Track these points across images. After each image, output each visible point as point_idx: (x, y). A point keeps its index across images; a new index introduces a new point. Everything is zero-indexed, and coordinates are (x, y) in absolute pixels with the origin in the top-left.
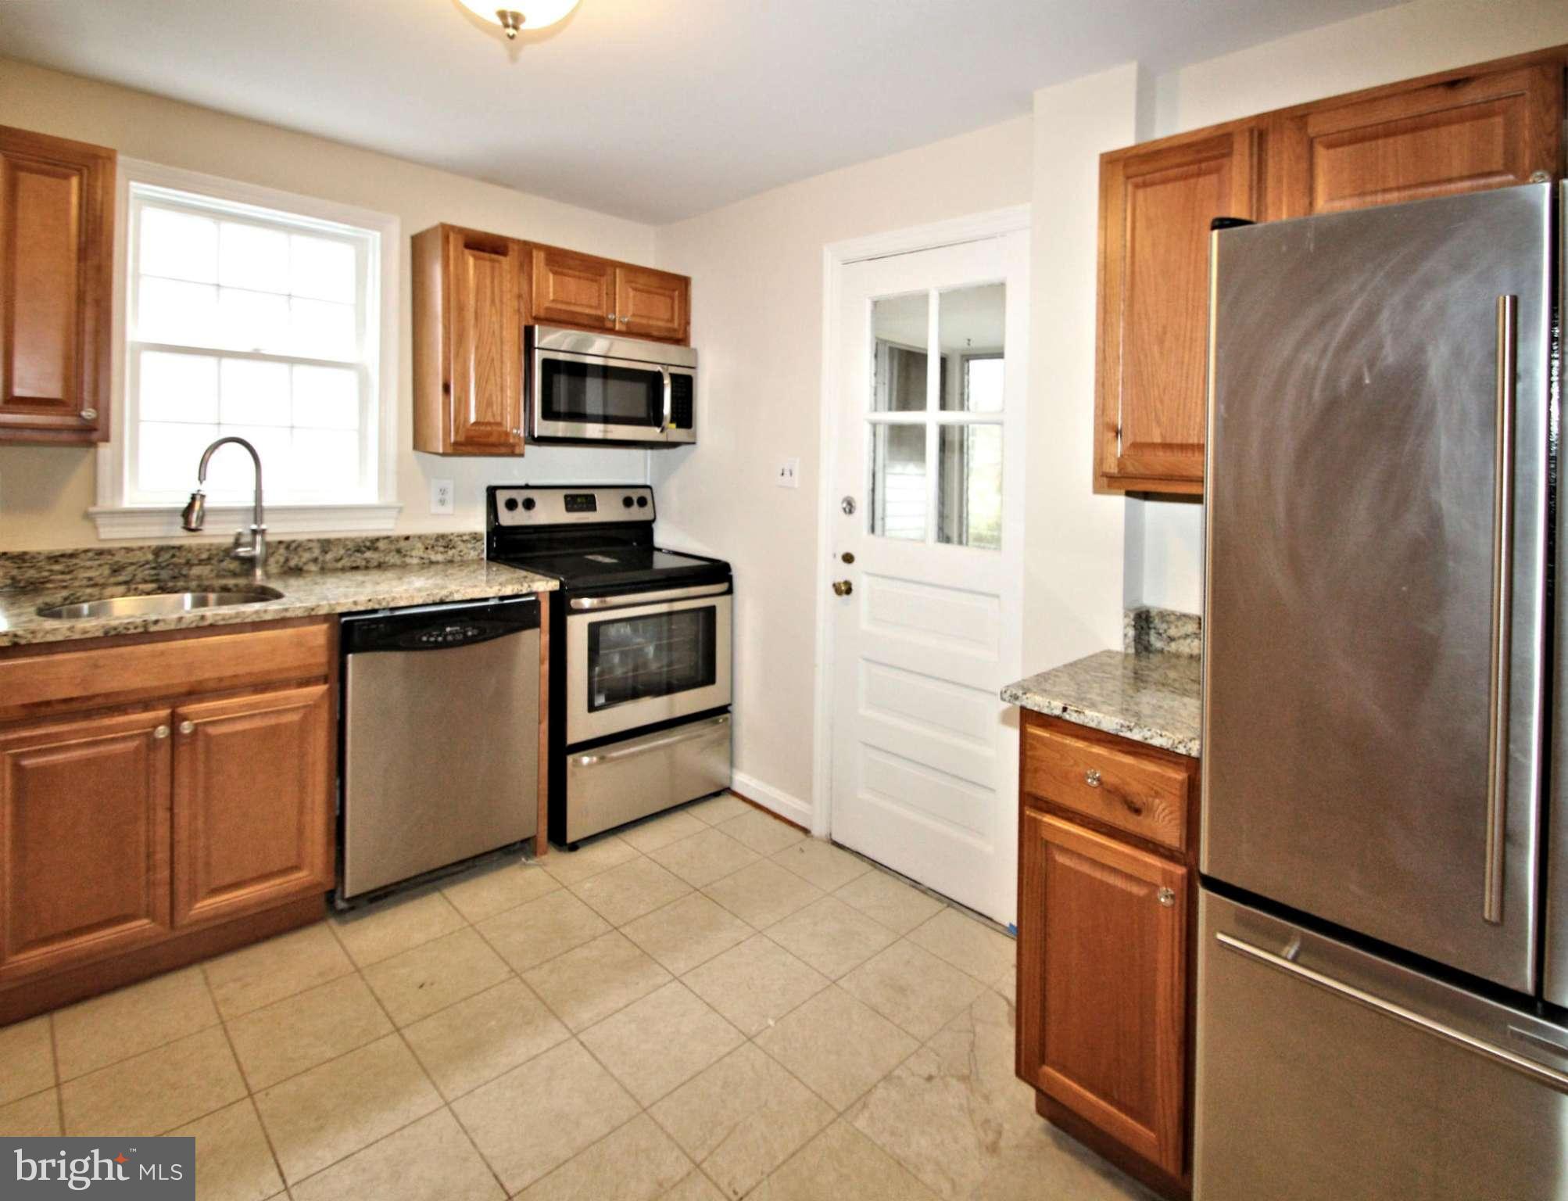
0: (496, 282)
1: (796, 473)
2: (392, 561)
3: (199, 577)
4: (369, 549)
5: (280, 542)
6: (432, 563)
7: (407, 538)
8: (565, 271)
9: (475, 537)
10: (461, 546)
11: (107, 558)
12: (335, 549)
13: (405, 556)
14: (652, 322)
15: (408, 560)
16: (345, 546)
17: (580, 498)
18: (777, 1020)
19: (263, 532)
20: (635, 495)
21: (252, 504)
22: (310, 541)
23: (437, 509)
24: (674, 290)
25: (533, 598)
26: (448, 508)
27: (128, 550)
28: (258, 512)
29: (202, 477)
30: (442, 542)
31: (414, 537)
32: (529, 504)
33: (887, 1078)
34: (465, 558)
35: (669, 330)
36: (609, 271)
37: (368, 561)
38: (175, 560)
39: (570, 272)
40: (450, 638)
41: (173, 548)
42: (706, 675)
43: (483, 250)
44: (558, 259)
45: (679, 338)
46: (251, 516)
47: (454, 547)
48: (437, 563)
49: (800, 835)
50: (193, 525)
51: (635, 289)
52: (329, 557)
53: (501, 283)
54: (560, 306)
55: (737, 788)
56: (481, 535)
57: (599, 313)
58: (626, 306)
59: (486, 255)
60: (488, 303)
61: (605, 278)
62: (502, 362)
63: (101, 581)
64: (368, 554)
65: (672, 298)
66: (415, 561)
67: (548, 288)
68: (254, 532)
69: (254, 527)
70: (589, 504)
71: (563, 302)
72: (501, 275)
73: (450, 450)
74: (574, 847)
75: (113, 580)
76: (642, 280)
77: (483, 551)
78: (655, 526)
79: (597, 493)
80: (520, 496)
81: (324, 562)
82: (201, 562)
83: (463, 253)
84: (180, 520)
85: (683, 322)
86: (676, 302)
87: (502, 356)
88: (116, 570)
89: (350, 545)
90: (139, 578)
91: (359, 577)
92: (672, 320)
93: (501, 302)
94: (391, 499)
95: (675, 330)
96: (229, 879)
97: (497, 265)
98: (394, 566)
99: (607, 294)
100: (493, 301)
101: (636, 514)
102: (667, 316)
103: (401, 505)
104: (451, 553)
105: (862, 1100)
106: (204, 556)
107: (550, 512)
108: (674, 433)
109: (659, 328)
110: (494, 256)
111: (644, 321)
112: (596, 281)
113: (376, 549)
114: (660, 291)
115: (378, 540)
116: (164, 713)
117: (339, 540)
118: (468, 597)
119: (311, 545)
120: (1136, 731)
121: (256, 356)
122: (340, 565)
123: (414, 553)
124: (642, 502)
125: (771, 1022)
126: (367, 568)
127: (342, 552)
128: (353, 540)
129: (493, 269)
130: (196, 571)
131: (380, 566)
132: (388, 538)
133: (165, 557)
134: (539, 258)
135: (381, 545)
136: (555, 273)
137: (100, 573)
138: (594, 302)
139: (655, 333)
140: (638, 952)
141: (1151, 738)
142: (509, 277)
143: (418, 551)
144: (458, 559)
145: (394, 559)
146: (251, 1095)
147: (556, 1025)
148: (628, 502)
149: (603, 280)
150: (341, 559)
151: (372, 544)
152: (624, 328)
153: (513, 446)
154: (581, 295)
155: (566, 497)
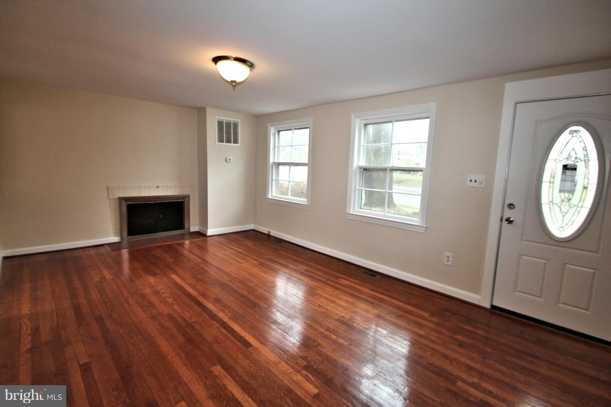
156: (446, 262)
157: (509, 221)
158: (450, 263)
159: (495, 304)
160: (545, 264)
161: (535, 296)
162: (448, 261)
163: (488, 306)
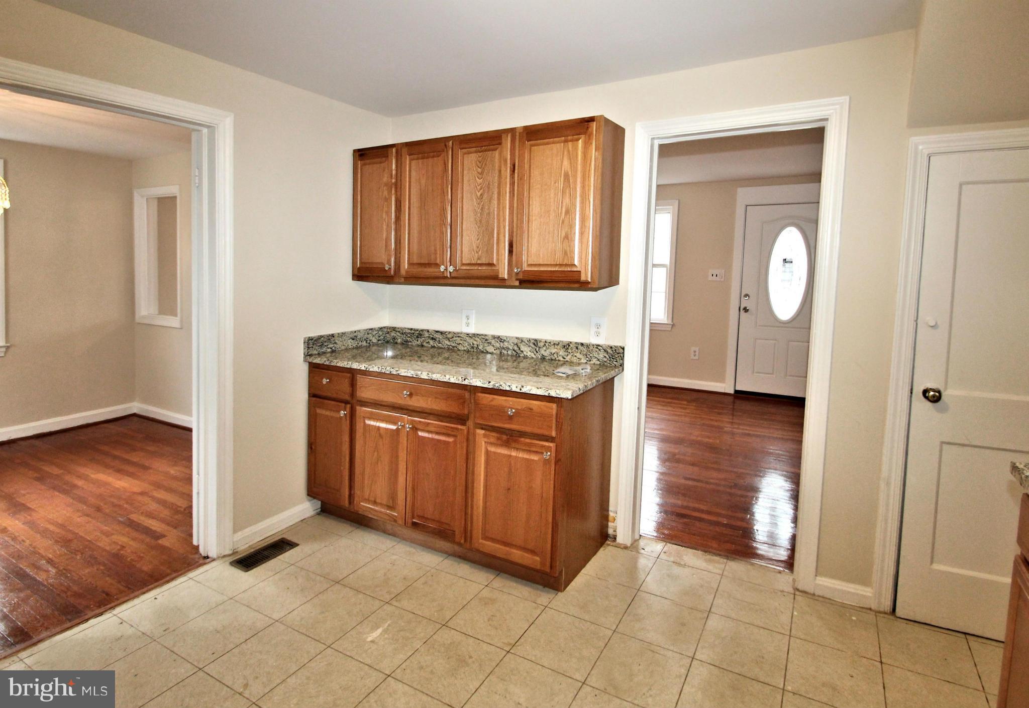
156: (693, 357)
157: (746, 310)
158: (696, 358)
159: (738, 388)
160: (775, 344)
161: (769, 374)
162: (695, 355)
163: (732, 392)
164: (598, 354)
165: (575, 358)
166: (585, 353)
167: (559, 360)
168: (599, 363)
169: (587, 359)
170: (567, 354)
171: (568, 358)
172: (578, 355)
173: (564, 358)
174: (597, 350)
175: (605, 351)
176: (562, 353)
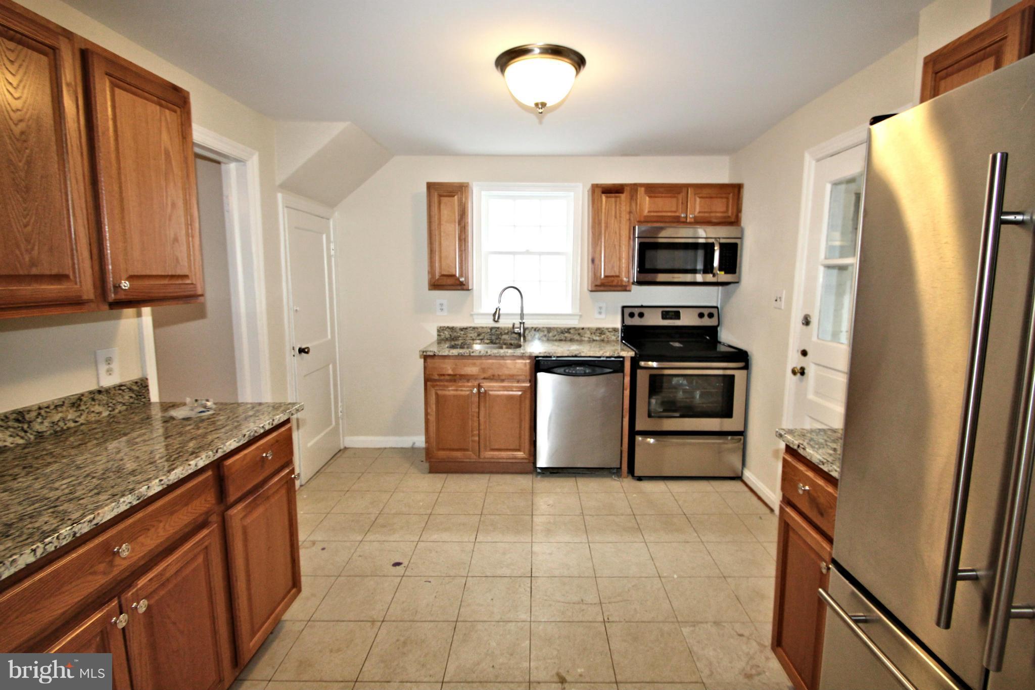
0: (618, 207)
1: (783, 299)
2: (576, 338)
3: (504, 340)
4: (566, 332)
5: (532, 328)
6: (594, 340)
7: (583, 329)
8: (656, 195)
9: (615, 330)
10: (608, 334)
11: (476, 330)
12: (553, 332)
13: (582, 336)
14: (713, 215)
15: (583, 338)
16: (557, 331)
17: (671, 313)
18: (679, 577)
19: (524, 323)
20: (706, 312)
21: (520, 312)
22: (544, 328)
23: (598, 316)
24: (729, 194)
25: (622, 359)
26: (603, 316)
27: (483, 328)
28: (522, 315)
29: (500, 301)
30: (598, 332)
31: (586, 328)
32: (641, 315)
33: (717, 623)
34: (610, 339)
35: (725, 217)
36: (684, 190)
37: (566, 337)
38: (497, 332)
39: (660, 195)
40: (578, 372)
41: (496, 328)
42: (727, 412)
43: (611, 193)
44: (652, 189)
45: (734, 221)
46: (519, 317)
47: (604, 334)
48: (596, 341)
49: (768, 511)
50: (496, 319)
51: (700, 198)
52: (551, 334)
53: (620, 207)
54: (652, 214)
55: (745, 478)
56: (618, 329)
57: (677, 214)
58: (696, 207)
59: (613, 195)
60: (613, 218)
61: (681, 195)
62: (620, 246)
63: (474, 338)
64: (566, 335)
65: (727, 198)
66: (586, 339)
67: (646, 205)
68: (521, 323)
69: (520, 321)
70: (677, 316)
71: (654, 212)
72: (620, 203)
73: (594, 289)
74: (640, 479)
75: (478, 338)
76: (706, 192)
77: (618, 337)
78: (719, 329)
79: (681, 310)
80: (636, 311)
81: (548, 336)
82: (505, 334)
83: (601, 196)
84: (492, 317)
85: (735, 211)
86: (731, 201)
87: (620, 243)
88: (479, 335)
89: (559, 330)
90: (486, 337)
91: (563, 343)
92: (727, 211)
93: (620, 217)
94: (577, 311)
95: (729, 217)
96: (496, 447)
97: (618, 199)
98: (577, 340)
99: (682, 203)
100: (616, 217)
101: (706, 322)
102: (724, 209)
103: (580, 314)
104: (603, 336)
105: (695, 624)
106: (506, 331)
107: (654, 320)
108: (722, 276)
109: (716, 217)
110: (617, 195)
111: (706, 215)
112: (675, 197)
113: (570, 333)
114: (719, 195)
115: (570, 329)
116: (476, 383)
117: (554, 328)
118: (588, 355)
119: (544, 329)
120: (826, 465)
121: (528, 252)
122: (555, 338)
123: (586, 335)
124: (711, 316)
125: (675, 576)
126: (565, 340)
127: (556, 333)
128: (560, 328)
129: (616, 202)
130: (504, 337)
131: (571, 340)
132: (574, 328)
133: (494, 331)
134: (641, 191)
135: (572, 331)
136: (650, 197)
137: (474, 335)
138: (674, 209)
139: (714, 220)
140: (637, 527)
141: (832, 471)
142: (625, 204)
143: (588, 335)
144: (606, 339)
145: (577, 337)
146: (481, 515)
147: (585, 536)
148: (701, 315)
149: (680, 197)
150: (555, 336)
151: (568, 330)
152: (693, 220)
153: (626, 286)
154: (667, 206)
155: (662, 312)
164: (123, 396)
165: (93, 415)
166: (105, 402)
167: (69, 428)
168: (125, 407)
169: (110, 409)
170: (78, 413)
171: (82, 420)
172: (97, 408)
173: (76, 422)
174: (120, 392)
175: (131, 390)
176: (71, 415)
